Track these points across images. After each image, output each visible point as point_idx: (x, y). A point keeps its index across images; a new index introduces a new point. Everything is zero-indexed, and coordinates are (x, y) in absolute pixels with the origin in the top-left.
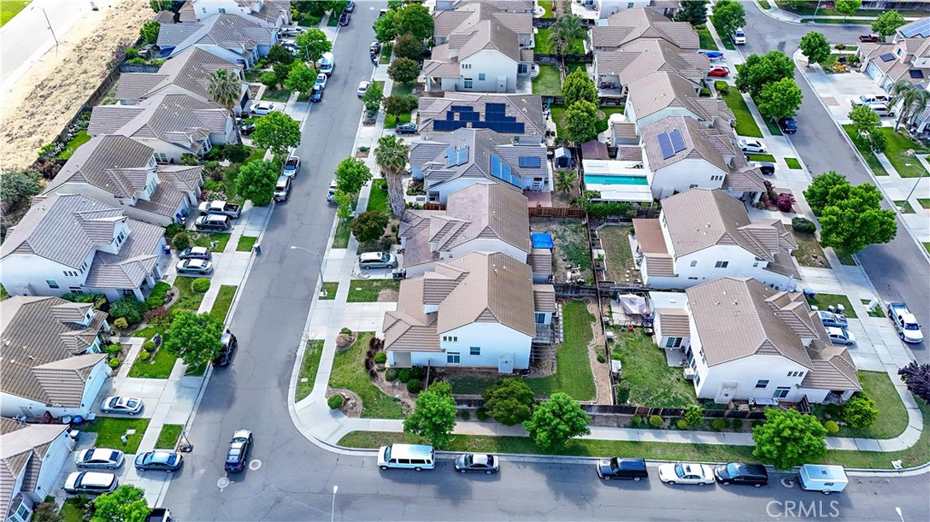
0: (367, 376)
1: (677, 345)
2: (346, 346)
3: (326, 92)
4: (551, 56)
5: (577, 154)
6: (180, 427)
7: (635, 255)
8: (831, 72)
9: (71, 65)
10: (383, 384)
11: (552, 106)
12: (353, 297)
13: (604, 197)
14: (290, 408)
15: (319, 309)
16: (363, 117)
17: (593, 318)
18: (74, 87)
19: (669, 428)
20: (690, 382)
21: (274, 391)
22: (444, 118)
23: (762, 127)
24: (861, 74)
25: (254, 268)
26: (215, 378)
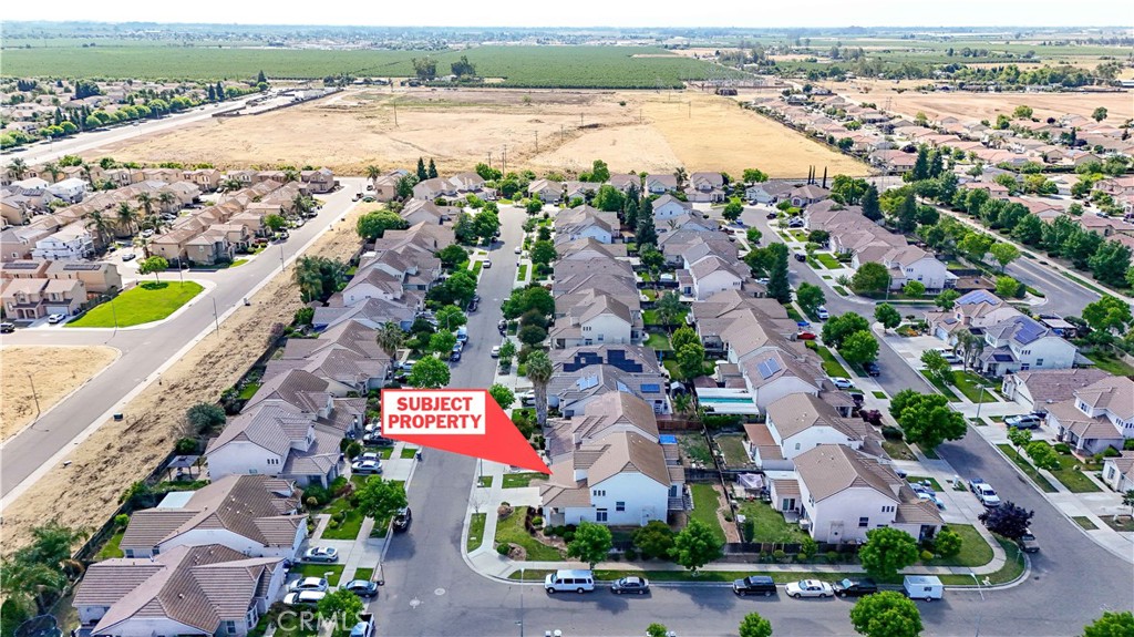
0: (528, 534)
1: (792, 507)
2: (505, 515)
3: (463, 355)
4: (658, 326)
5: (690, 387)
6: (371, 570)
7: (750, 454)
8: (906, 336)
9: (231, 342)
10: (542, 537)
11: (664, 359)
12: (506, 484)
13: (717, 411)
14: (464, 557)
15: (477, 492)
16: (498, 369)
17: (718, 494)
18: (238, 357)
19: (792, 563)
20: (806, 531)
21: (448, 547)
22: (572, 361)
23: (850, 372)
24: (932, 337)
25: (418, 469)
26: (397, 539)
